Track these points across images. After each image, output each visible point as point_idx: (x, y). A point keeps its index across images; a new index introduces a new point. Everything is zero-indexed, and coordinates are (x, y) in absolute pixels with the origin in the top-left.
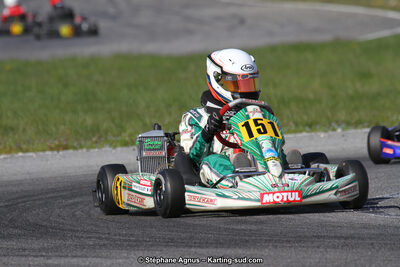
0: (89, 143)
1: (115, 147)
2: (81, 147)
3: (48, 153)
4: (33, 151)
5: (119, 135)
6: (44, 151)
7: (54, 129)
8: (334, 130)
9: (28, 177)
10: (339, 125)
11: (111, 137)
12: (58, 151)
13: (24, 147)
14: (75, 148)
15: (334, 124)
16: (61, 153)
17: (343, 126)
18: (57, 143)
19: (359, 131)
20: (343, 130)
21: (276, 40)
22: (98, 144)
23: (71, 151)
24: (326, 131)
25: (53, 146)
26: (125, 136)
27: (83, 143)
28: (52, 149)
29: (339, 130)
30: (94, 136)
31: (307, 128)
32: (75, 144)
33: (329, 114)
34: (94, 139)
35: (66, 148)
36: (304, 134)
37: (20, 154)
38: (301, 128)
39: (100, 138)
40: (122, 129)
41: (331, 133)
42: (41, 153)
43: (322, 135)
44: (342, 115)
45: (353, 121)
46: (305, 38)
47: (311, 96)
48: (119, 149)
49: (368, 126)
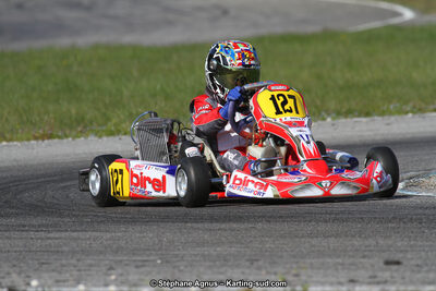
0: (74, 133)
1: (100, 137)
2: (67, 137)
3: (33, 142)
4: (17, 140)
5: (105, 124)
6: (28, 140)
7: (38, 119)
8: (324, 119)
9: (15, 163)
10: (329, 115)
12: (43, 140)
13: (8, 136)
14: (59, 137)
15: (323, 114)
16: (46, 141)
17: (334, 115)
18: (41, 131)
19: (349, 120)
20: (333, 119)
21: (263, 31)
22: (83, 133)
23: (56, 140)
24: (315, 121)
25: (37, 135)
26: (111, 126)
27: (67, 132)
28: (36, 138)
29: (329, 120)
30: (79, 124)
32: (60, 134)
33: (318, 103)
34: (79, 129)
35: (50, 137)
37: (4, 143)
39: (85, 127)
40: (108, 119)
41: (320, 122)
42: (26, 143)
44: (332, 105)
45: (344, 110)
46: (293, 29)
48: (105, 138)
49: (359, 116)
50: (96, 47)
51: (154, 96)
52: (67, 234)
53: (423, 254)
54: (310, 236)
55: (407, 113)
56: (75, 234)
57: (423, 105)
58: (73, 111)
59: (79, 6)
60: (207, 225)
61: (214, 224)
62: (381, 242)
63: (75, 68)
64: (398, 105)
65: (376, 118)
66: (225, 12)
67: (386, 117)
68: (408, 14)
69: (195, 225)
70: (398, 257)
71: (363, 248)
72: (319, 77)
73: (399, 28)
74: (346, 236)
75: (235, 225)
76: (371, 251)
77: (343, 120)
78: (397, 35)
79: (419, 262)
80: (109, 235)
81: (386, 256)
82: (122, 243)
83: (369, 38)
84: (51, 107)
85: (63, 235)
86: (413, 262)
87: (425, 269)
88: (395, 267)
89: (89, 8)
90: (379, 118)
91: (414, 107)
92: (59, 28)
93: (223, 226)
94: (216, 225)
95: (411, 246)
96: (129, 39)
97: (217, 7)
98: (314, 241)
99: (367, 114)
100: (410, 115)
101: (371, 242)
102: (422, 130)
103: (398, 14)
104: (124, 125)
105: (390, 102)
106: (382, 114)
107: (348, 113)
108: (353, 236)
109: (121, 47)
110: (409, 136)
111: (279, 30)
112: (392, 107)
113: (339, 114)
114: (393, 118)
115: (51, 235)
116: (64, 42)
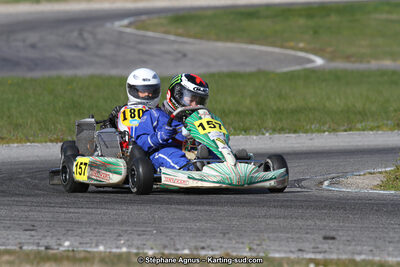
50: (92, 77)
53: (350, 232)
55: (324, 132)
57: (336, 126)
59: (76, 47)
66: (185, 55)
67: (309, 134)
68: (319, 61)
70: (333, 234)
73: (314, 71)
77: (277, 135)
78: (312, 76)
79: (349, 238)
81: (323, 233)
83: (291, 77)
86: (344, 238)
87: (354, 243)
88: (331, 241)
89: (83, 49)
90: (293, 135)
92: (62, 62)
97: (178, 51)
100: (327, 133)
103: (312, 61)
109: (111, 78)
111: (225, 69)
112: (313, 127)
113: (274, 130)
114: (314, 135)
116: (67, 73)
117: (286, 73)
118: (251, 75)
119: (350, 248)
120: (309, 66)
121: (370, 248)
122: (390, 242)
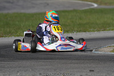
0: (8, 36)
1: (15, 37)
2: (6, 37)
5: (16, 34)
8: (74, 33)
11: (14, 34)
14: (5, 37)
15: (74, 31)
17: (76, 32)
19: (80, 33)
20: (76, 33)
23: (4, 38)
24: (71, 33)
27: (7, 36)
29: (75, 33)
30: (9, 34)
31: (67, 32)
32: (5, 36)
33: (72, 28)
34: (10, 35)
35: (2, 37)
36: (66, 34)
38: (65, 32)
40: (17, 32)
41: (73, 33)
43: (71, 34)
44: (76, 29)
45: (79, 30)
47: (68, 24)
49: (83, 32)
51: (29, 26)
52: (7, 62)
54: (70, 63)
55: (95, 31)
56: (8, 63)
57: (99, 29)
58: (8, 30)
59: (9, 2)
60: (43, 60)
61: (45, 60)
62: (89, 65)
63: (9, 19)
64: (93, 29)
65: (87, 32)
66: (48, 4)
67: (90, 32)
68: (96, 5)
69: (40, 60)
71: (84, 67)
72: (73, 22)
73: (93, 9)
74: (80, 64)
75: (50, 60)
76: (86, 68)
77: (78, 33)
78: (93, 11)
80: (17, 63)
82: (21, 65)
83: (85, 12)
84: (2, 29)
85: (5, 63)
89: (12, 3)
91: (97, 30)
92: (4, 8)
93: (47, 61)
94: (45, 61)
95: (96, 66)
96: (23, 11)
97: (46, 3)
98: (71, 65)
99: (85, 32)
100: (96, 32)
101: (86, 65)
102: (99, 36)
103: (93, 5)
104: (21, 34)
105: (91, 28)
106: (89, 31)
107: (80, 31)
108: (81, 64)
109: (21, 13)
110: (96, 37)
111: (62, 9)
112: (91, 30)
113: (77, 31)
114: (91, 33)
115: (2, 63)
116: (5, 12)
117: (83, 10)
118: (71, 11)
119: (99, 74)
120: (92, 7)
121: (106, 74)
122: (113, 72)
